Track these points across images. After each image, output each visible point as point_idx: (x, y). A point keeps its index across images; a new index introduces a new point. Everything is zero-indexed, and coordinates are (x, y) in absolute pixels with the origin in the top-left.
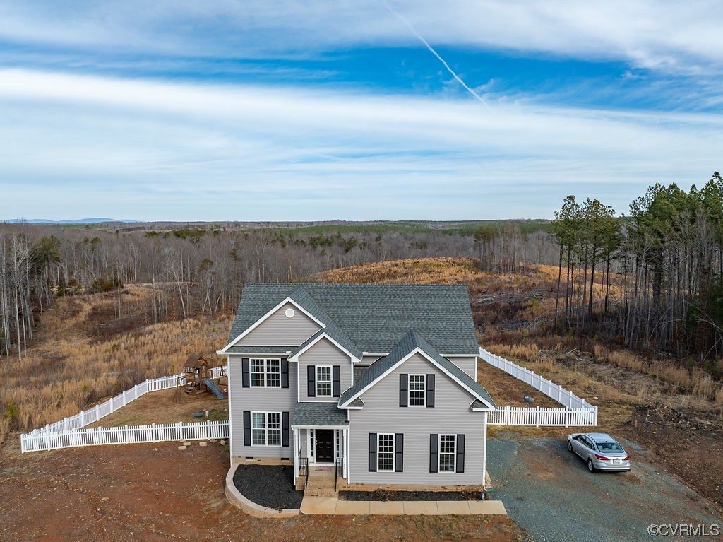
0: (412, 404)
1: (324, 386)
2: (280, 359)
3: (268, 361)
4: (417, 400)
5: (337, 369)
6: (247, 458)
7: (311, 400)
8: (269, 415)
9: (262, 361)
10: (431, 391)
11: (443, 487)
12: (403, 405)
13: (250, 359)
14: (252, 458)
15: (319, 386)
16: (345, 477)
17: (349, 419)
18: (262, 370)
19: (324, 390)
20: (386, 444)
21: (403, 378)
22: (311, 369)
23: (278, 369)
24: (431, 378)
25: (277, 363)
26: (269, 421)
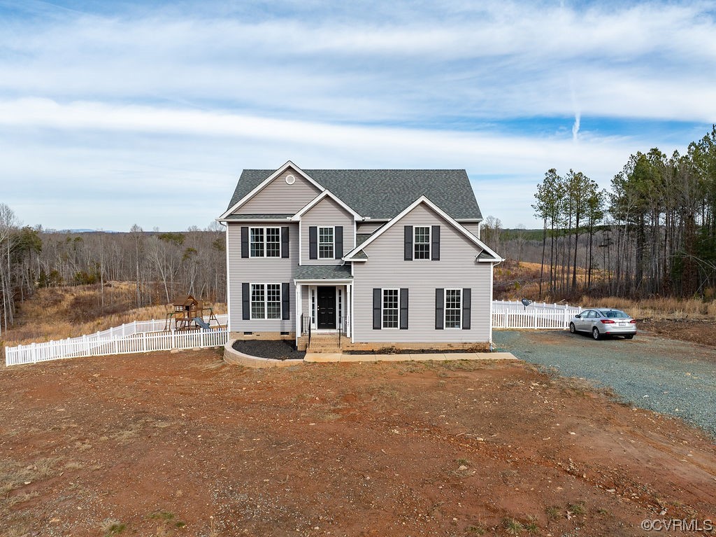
0: (416, 257)
1: (326, 248)
2: (280, 228)
3: (268, 230)
4: (422, 253)
5: (340, 230)
6: (245, 333)
7: (313, 262)
8: (269, 286)
9: (262, 230)
10: (437, 243)
11: (450, 345)
12: (408, 258)
13: (250, 228)
14: (251, 333)
15: (321, 248)
16: (348, 335)
17: (353, 274)
18: (262, 240)
19: (326, 252)
20: (391, 300)
21: (408, 230)
22: (313, 230)
23: (278, 238)
24: (437, 229)
25: (278, 233)
26: (269, 293)
